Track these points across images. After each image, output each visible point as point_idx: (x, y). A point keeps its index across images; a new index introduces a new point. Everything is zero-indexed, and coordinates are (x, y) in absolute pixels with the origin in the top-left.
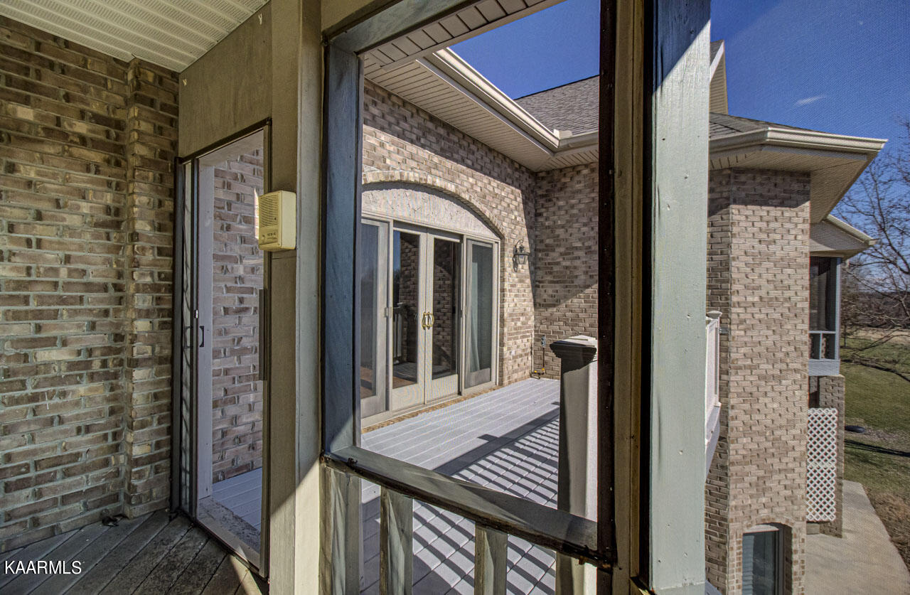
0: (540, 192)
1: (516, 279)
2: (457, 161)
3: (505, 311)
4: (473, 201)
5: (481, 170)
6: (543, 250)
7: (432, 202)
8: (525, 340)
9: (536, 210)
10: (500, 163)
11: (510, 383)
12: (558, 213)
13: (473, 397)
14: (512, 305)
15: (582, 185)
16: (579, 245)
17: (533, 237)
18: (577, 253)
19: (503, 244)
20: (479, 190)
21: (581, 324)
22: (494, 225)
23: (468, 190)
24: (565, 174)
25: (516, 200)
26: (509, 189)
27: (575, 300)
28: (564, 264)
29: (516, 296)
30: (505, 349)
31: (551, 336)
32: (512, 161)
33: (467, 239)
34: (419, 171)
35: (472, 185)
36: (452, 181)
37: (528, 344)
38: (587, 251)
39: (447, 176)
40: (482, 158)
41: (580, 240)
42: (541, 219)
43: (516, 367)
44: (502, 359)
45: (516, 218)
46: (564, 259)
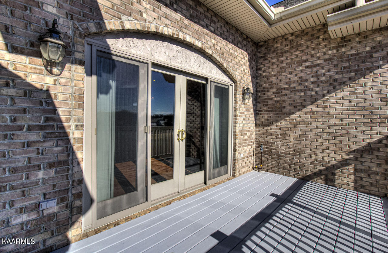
0: (260, 55)
1: (244, 109)
2: (203, 26)
3: (237, 129)
4: (214, 55)
5: (220, 36)
6: (262, 91)
7: (184, 53)
8: (250, 147)
9: (257, 67)
10: (234, 33)
11: (240, 174)
12: (272, 67)
13: (214, 186)
14: (241, 125)
15: (289, 47)
16: (286, 86)
17: (255, 83)
18: (285, 92)
19: (236, 86)
20: (219, 48)
21: (287, 138)
22: (229, 73)
23: (211, 48)
24: (277, 42)
25: (244, 59)
26: (240, 51)
27: (283, 123)
28: (275, 99)
29: (244, 119)
30: (237, 153)
31: (266, 145)
32: (242, 34)
33: (211, 81)
34: (172, 28)
35: (214, 45)
36: (199, 40)
37: (252, 150)
38: (292, 90)
39: (195, 35)
40: (221, 28)
41: (287, 83)
42: (260, 72)
43: (244, 164)
44: (234, 160)
45: (244, 70)
46: (275, 96)
